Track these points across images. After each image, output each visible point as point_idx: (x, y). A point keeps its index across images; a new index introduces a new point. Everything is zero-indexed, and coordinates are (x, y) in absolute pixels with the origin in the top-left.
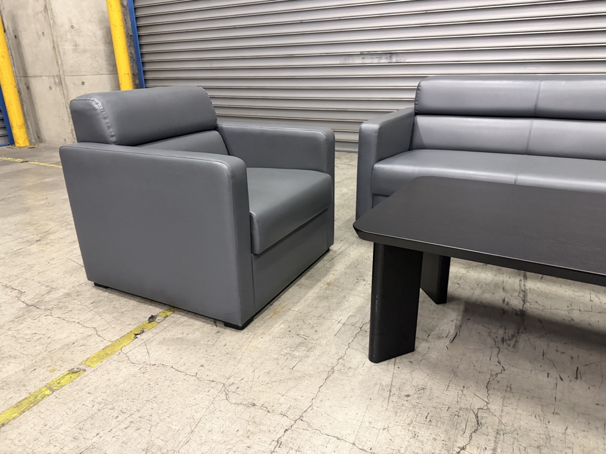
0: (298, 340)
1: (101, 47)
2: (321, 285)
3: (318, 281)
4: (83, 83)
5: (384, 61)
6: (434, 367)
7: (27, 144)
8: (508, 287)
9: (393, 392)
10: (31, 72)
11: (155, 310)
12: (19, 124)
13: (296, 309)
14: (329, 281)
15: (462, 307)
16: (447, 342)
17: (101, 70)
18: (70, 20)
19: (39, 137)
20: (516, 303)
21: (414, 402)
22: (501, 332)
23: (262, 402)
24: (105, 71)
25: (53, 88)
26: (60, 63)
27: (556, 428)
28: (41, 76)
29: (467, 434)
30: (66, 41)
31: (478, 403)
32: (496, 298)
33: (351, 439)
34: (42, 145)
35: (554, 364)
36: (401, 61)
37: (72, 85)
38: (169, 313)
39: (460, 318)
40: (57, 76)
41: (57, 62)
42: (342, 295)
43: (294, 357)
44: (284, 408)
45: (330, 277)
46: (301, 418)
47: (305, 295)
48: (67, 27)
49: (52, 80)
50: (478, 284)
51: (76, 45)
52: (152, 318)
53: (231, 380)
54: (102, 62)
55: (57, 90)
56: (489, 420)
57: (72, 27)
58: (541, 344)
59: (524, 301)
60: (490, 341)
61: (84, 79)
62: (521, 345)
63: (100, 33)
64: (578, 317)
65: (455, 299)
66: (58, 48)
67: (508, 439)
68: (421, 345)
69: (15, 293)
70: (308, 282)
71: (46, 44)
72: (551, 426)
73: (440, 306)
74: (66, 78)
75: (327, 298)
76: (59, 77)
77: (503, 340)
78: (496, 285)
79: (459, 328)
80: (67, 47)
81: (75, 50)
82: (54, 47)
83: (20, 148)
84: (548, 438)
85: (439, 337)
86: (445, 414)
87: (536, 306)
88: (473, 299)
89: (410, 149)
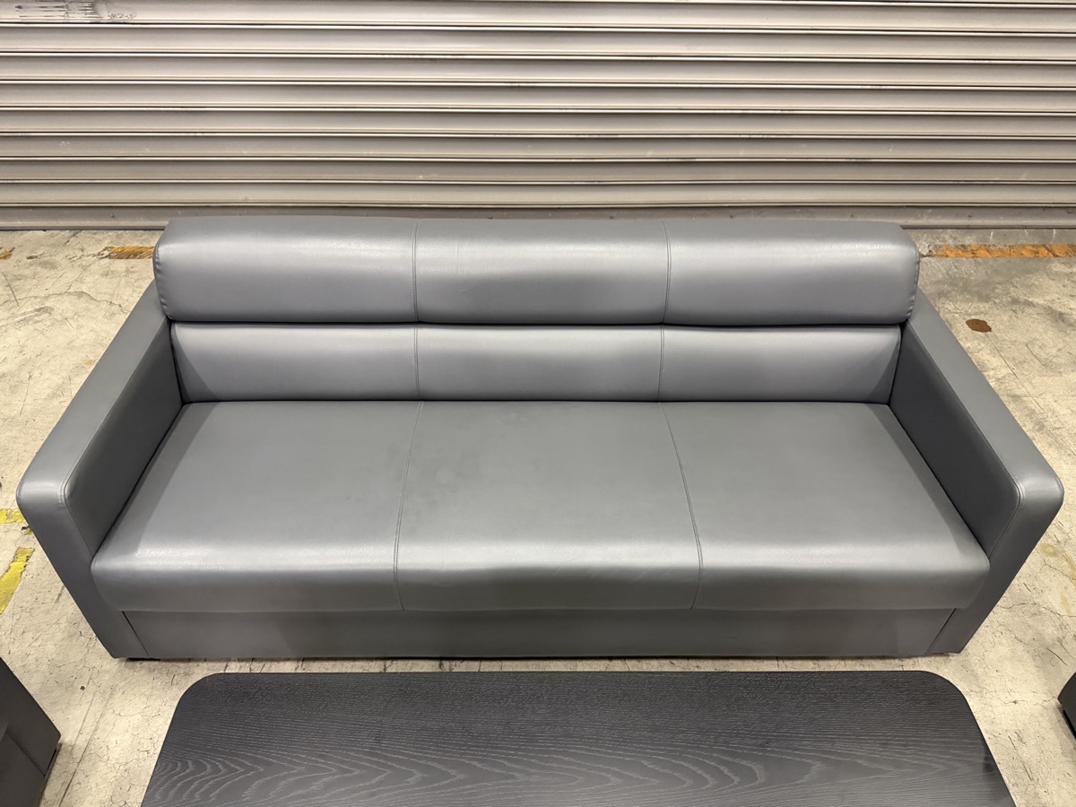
36: (124, 19)
89: (185, 401)
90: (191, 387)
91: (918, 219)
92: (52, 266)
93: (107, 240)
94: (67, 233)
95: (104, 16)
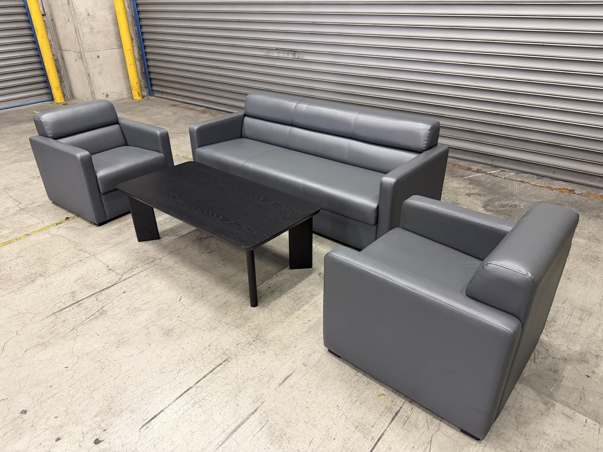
1: (112, 28)
4: (98, 57)
5: (291, 56)
6: (159, 245)
7: (63, 101)
9: (134, 251)
10: (63, 47)
11: (70, 215)
12: (56, 87)
16: (177, 237)
17: (112, 45)
18: (87, 10)
19: (72, 95)
21: (138, 254)
22: (204, 236)
23: (85, 249)
24: (115, 46)
25: (78, 61)
26: (80, 43)
27: (177, 265)
28: (70, 51)
29: (144, 264)
30: (84, 26)
31: (160, 257)
33: (105, 262)
34: (73, 101)
35: (207, 248)
36: (301, 58)
37: (90, 59)
38: (76, 217)
40: (79, 52)
41: (79, 42)
43: (110, 237)
44: (91, 252)
46: (94, 255)
48: (85, 15)
49: (77, 55)
51: (92, 28)
52: (67, 218)
53: (80, 242)
54: (113, 39)
55: (79, 62)
56: (157, 261)
57: (89, 15)
60: (195, 238)
61: (98, 53)
62: (206, 241)
63: (110, 17)
66: (79, 32)
67: (156, 267)
68: (164, 238)
69: (18, 203)
71: (70, 28)
74: (85, 53)
76: (80, 52)
77: (200, 239)
79: (189, 233)
80: (85, 30)
81: (91, 32)
82: (76, 31)
83: (58, 104)
84: (170, 267)
86: (144, 258)
89: (241, 137)
91: (592, 182)
95: (297, 57)
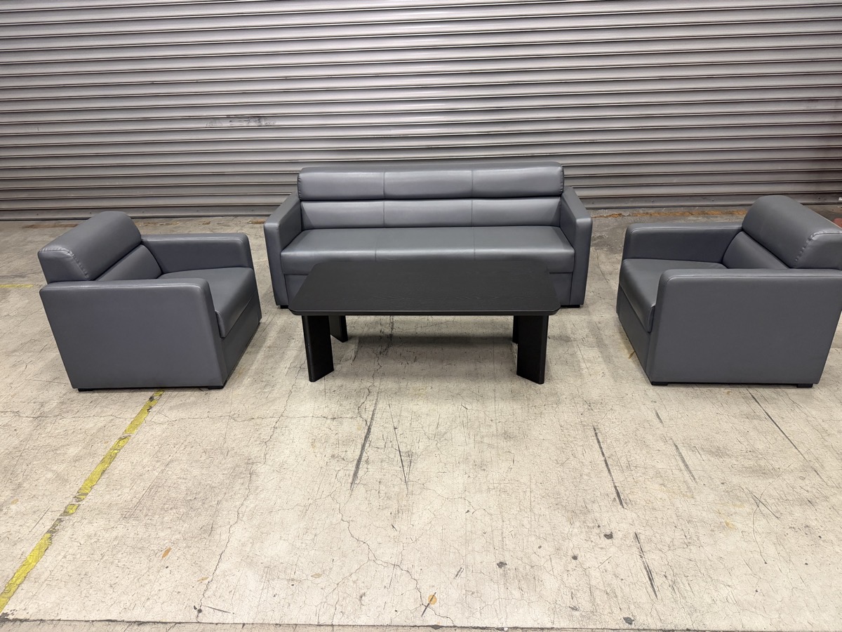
0: (264, 384)
2: (264, 349)
3: (261, 347)
5: (253, 124)
6: (346, 375)
8: (383, 322)
9: (327, 391)
11: (150, 394)
13: (253, 368)
14: (268, 345)
15: (357, 341)
16: (351, 361)
20: (387, 331)
21: (338, 393)
22: (379, 349)
23: (257, 416)
27: (403, 384)
29: (365, 397)
31: (369, 384)
32: (376, 330)
33: (311, 415)
35: (405, 358)
36: (271, 124)
38: (161, 393)
39: (356, 347)
42: (281, 352)
43: (265, 393)
44: (271, 415)
45: (269, 342)
46: (282, 416)
47: (255, 358)
50: (366, 324)
52: (151, 399)
53: (233, 413)
56: (374, 390)
58: (399, 350)
59: (392, 329)
60: (374, 355)
62: (390, 352)
64: (420, 331)
65: (352, 337)
67: (383, 394)
68: (337, 367)
70: (253, 349)
72: (401, 384)
73: (345, 343)
75: (272, 356)
77: (380, 353)
78: (377, 323)
79: (356, 353)
84: (400, 388)
85: (346, 360)
86: (354, 393)
87: (399, 330)
88: (364, 334)
89: (303, 230)
90: (306, 224)
92: (229, 226)
93: (250, 219)
94: (232, 217)
95: (263, 123)
